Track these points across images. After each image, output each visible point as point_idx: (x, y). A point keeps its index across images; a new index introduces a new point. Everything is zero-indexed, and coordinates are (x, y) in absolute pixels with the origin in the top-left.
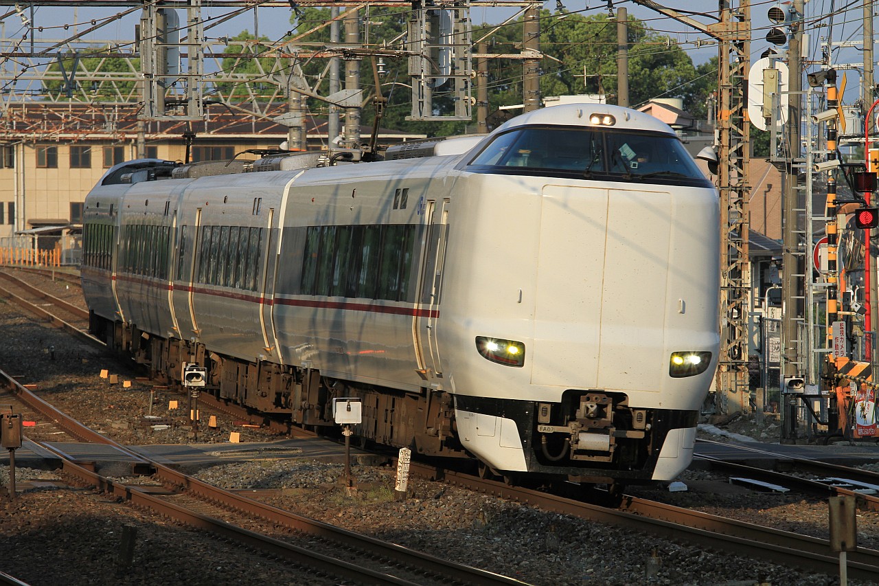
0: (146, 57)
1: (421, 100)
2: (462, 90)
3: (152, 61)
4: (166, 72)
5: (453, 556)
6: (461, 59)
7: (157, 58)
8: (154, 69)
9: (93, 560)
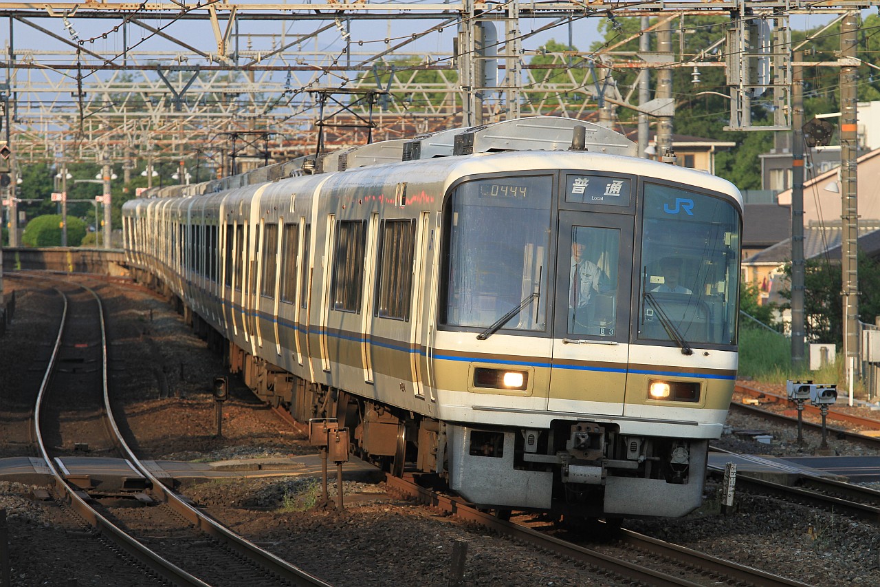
0: (464, 70)
1: (740, 110)
2: (781, 98)
3: (470, 74)
4: (483, 85)
5: (784, 572)
6: (780, 68)
7: (475, 70)
8: (472, 81)
9: (423, 574)
